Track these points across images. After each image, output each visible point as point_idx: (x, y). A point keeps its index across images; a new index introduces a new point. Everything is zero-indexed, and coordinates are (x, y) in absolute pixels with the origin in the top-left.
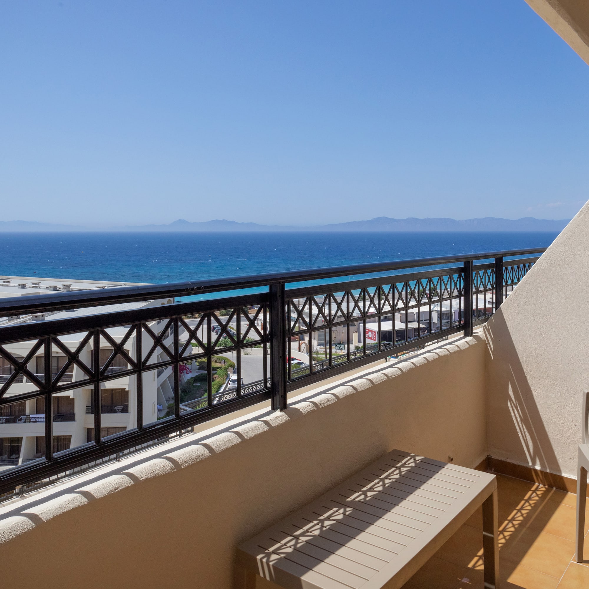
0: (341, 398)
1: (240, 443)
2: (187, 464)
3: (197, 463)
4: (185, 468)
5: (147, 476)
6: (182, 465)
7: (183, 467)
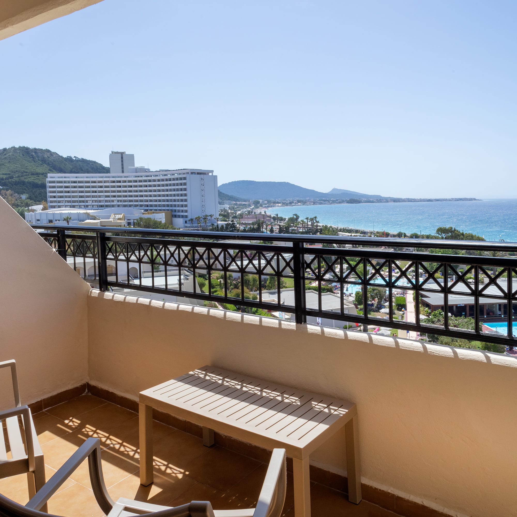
0: (349, 339)
1: (258, 325)
2: (229, 319)
3: (233, 321)
4: (227, 320)
5: (212, 315)
6: (227, 318)
7: (227, 319)
